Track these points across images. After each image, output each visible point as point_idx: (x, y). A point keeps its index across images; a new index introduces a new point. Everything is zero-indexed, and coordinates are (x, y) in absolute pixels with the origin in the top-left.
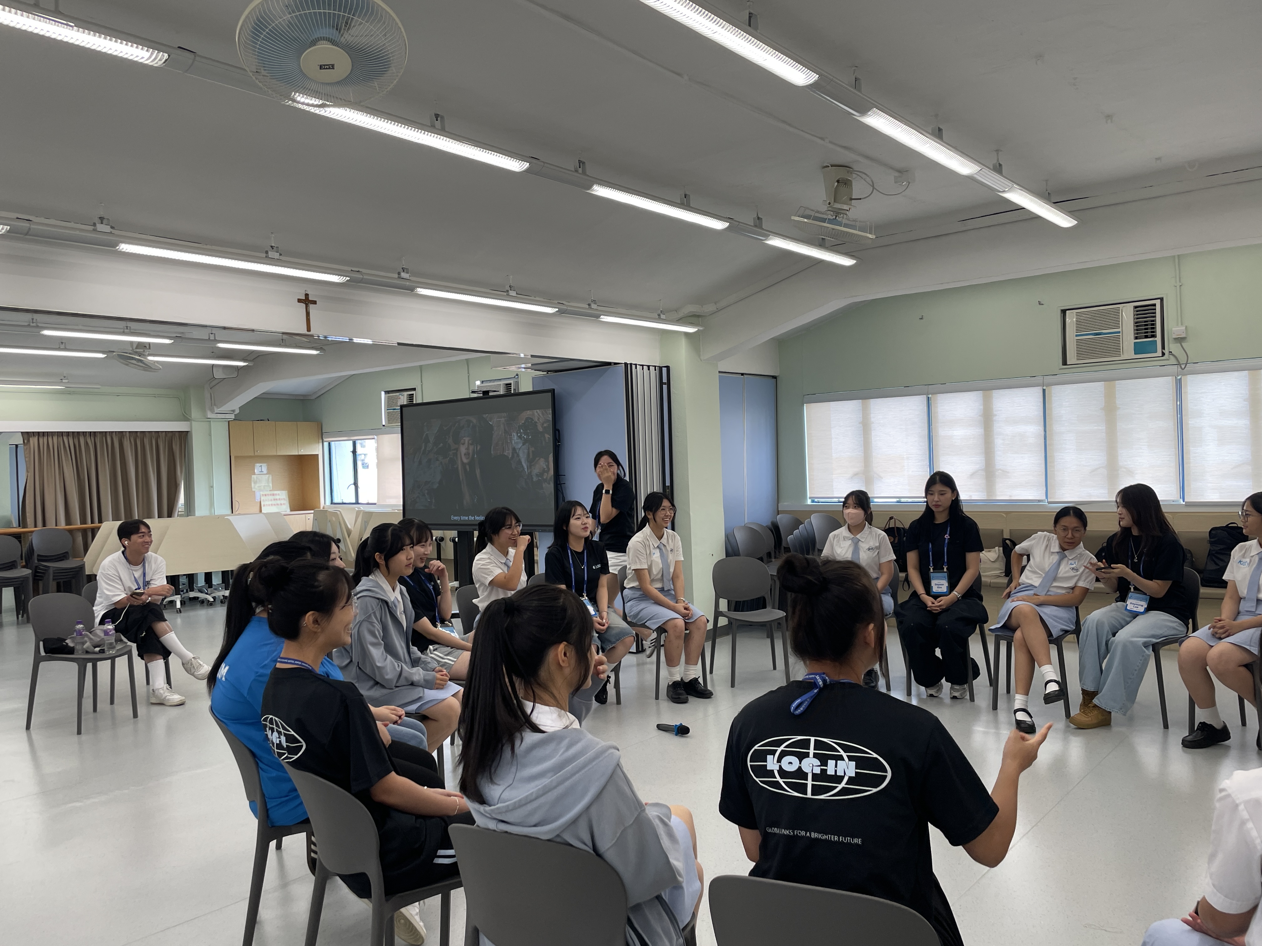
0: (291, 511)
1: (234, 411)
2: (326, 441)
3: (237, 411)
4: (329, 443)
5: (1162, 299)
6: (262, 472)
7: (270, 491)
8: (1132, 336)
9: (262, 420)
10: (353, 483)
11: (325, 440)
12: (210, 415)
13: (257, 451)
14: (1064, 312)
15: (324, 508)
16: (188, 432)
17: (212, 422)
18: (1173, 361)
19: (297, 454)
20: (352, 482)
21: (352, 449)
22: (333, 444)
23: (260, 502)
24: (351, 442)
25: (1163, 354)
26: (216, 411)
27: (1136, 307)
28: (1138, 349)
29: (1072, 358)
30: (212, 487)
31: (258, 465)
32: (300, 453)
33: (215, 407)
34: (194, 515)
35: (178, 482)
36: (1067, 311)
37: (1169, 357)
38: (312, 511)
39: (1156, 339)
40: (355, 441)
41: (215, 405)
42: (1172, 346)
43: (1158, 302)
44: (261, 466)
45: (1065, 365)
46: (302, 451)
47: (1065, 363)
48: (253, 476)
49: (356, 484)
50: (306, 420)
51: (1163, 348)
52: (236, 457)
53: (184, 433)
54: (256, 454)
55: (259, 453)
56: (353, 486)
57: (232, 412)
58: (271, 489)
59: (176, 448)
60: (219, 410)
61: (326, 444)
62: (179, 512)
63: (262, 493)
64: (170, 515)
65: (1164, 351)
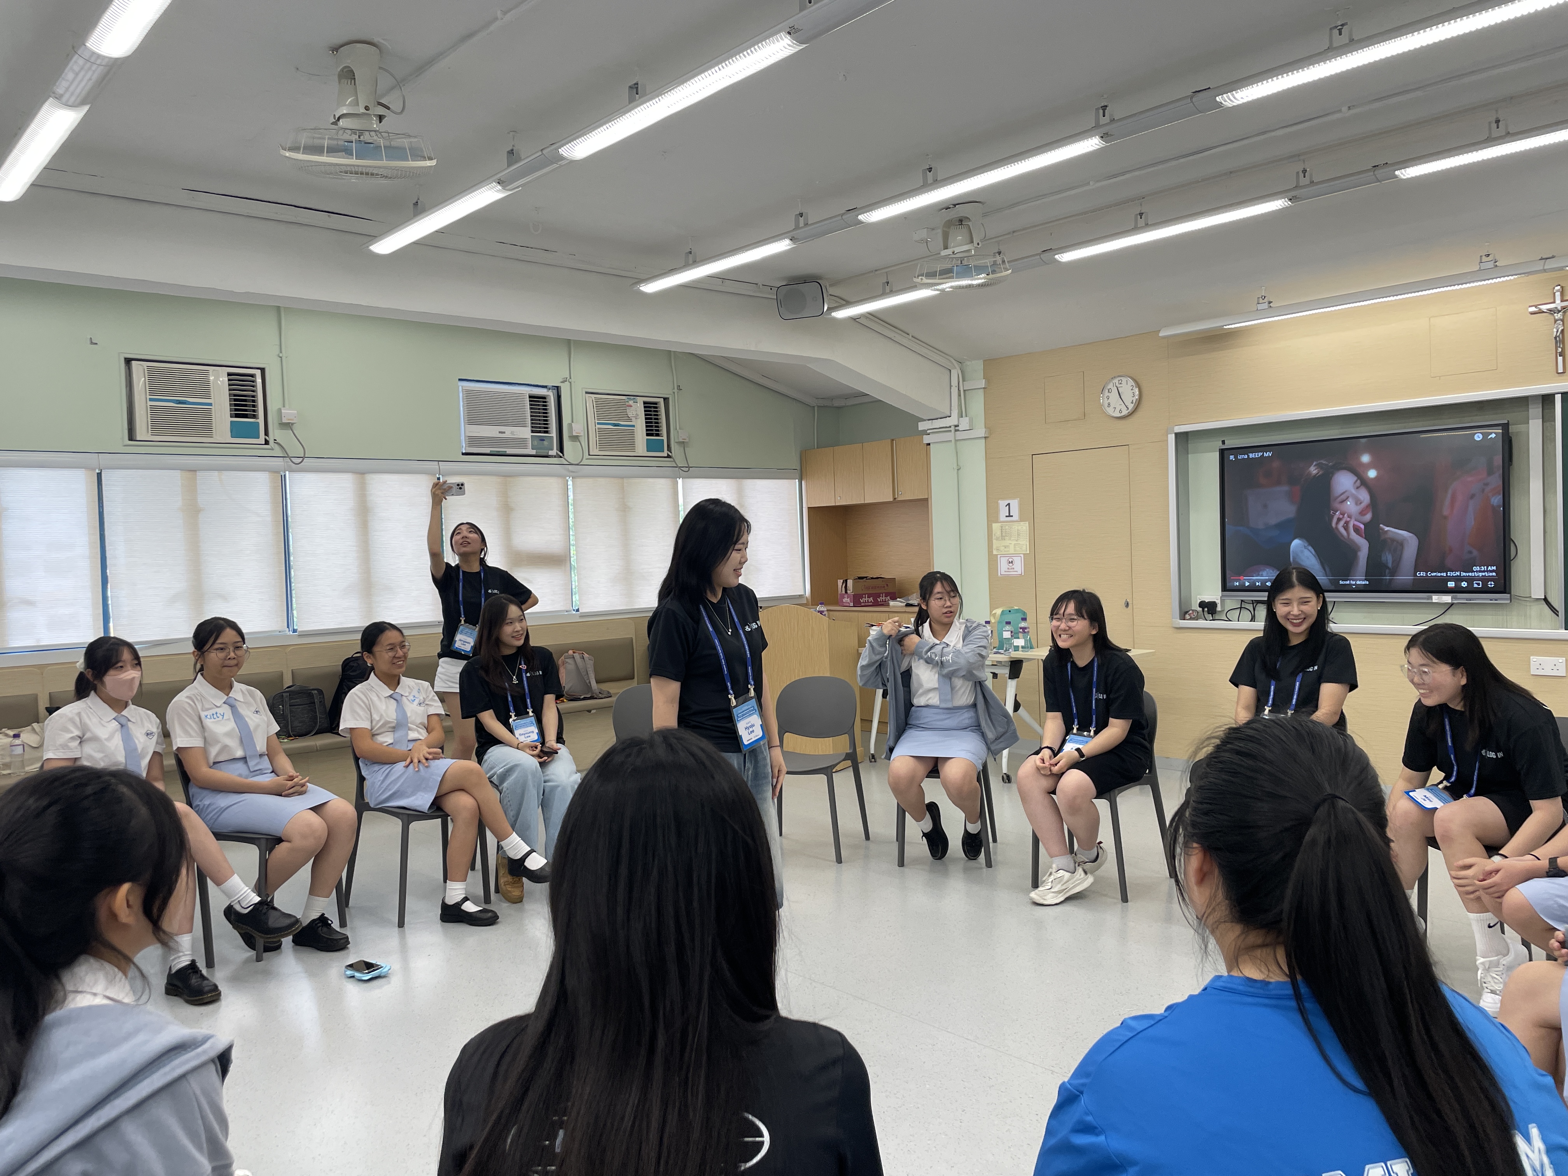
5: (263, 370)
8: (228, 413)
14: (128, 361)
18: (278, 452)
25: (267, 442)
27: (229, 374)
28: (236, 431)
29: (142, 432)
36: (133, 362)
37: (274, 446)
39: (258, 421)
42: (275, 433)
43: (258, 373)
45: (132, 440)
47: (131, 437)
51: (266, 434)
65: (267, 438)
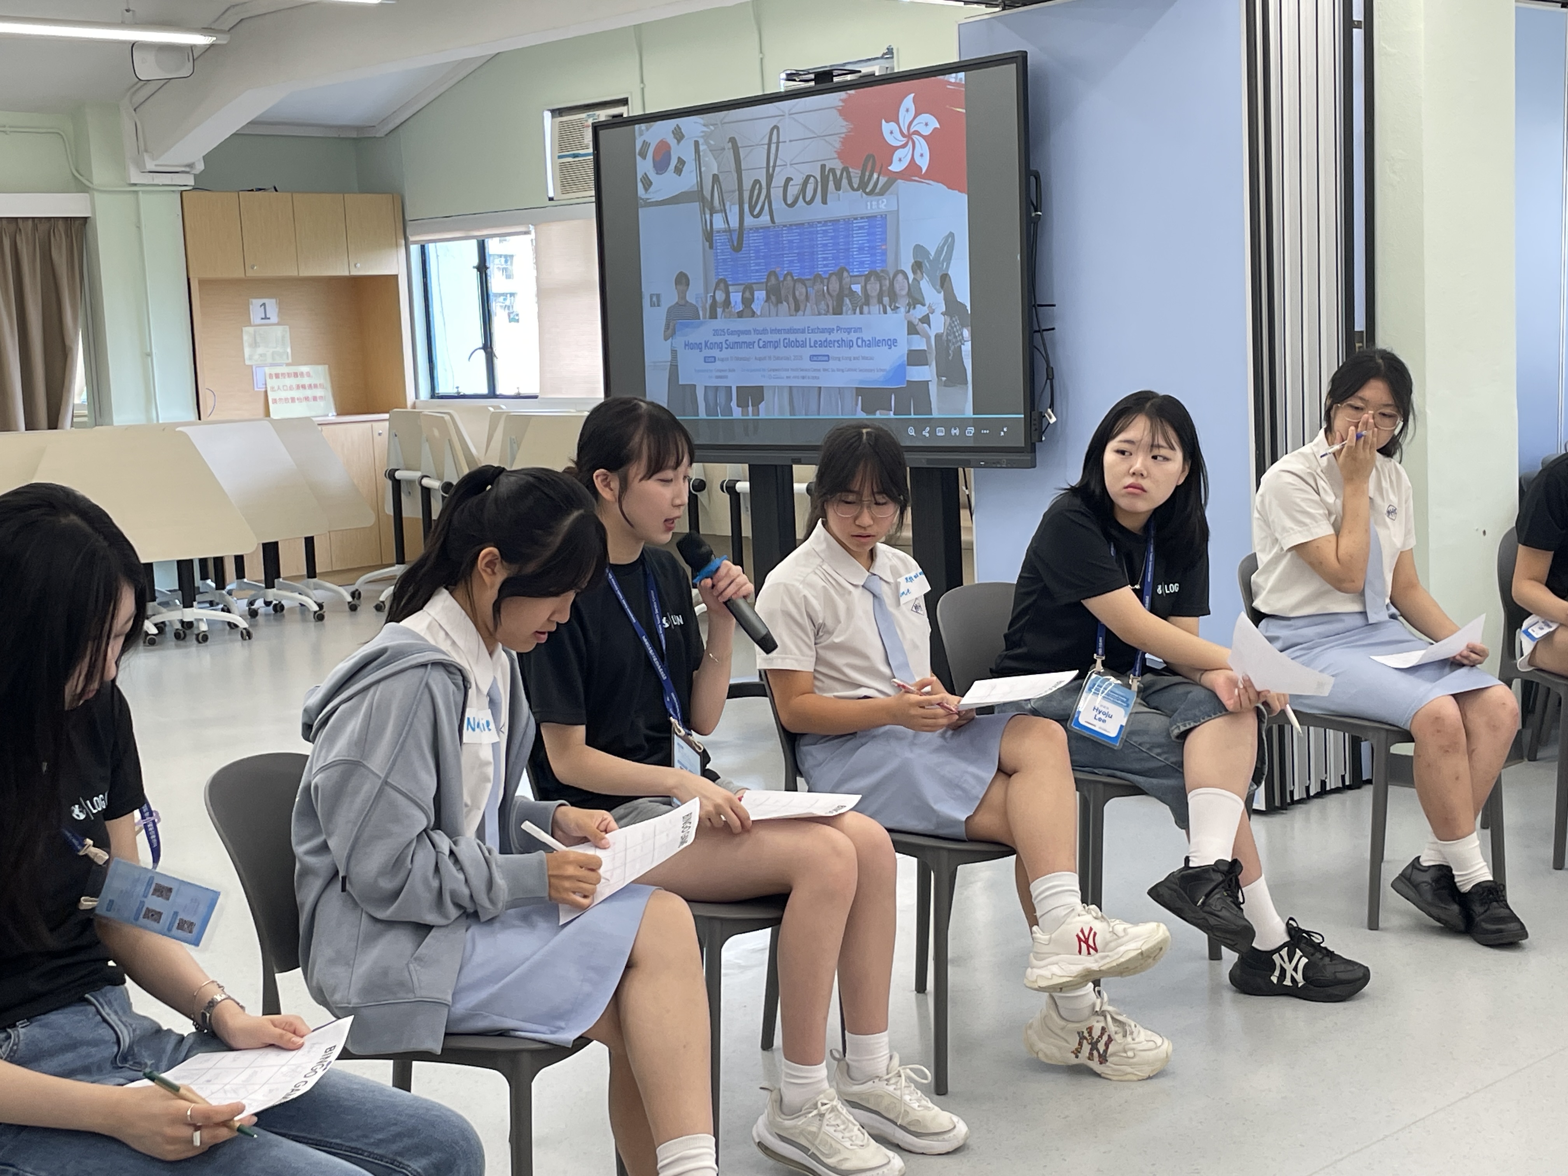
0: (338, 415)
1: (191, 166)
2: (415, 243)
3: (200, 167)
4: (423, 248)
6: (266, 318)
7: (288, 365)
9: (260, 190)
10: (481, 346)
11: (412, 239)
12: (135, 177)
13: (253, 268)
15: (414, 407)
16: (86, 218)
17: (140, 193)
19: (346, 274)
20: (480, 342)
21: (475, 261)
22: (431, 248)
23: (266, 392)
24: (473, 244)
26: (150, 166)
30: (150, 355)
31: (256, 304)
32: (355, 272)
33: (145, 154)
34: (112, 424)
35: (68, 342)
38: (386, 416)
40: (483, 241)
41: (146, 151)
44: (264, 304)
46: (358, 265)
48: (245, 329)
49: (488, 347)
50: (365, 188)
52: (202, 282)
53: (77, 222)
54: (250, 274)
55: (256, 272)
56: (482, 354)
57: (187, 169)
58: (290, 361)
59: (60, 259)
60: (157, 162)
61: (415, 249)
62: (73, 416)
63: (268, 370)
64: (53, 424)
